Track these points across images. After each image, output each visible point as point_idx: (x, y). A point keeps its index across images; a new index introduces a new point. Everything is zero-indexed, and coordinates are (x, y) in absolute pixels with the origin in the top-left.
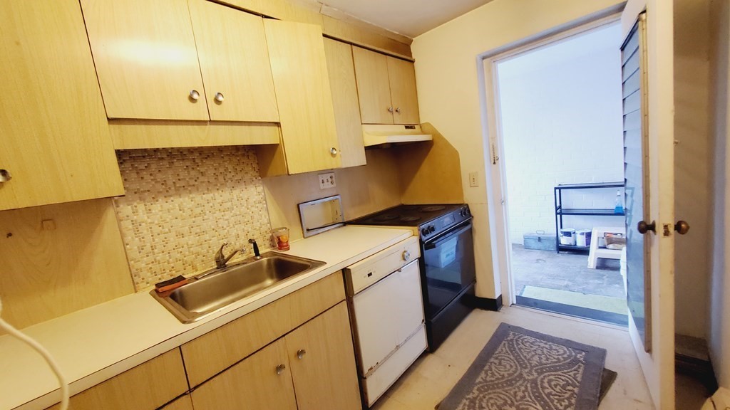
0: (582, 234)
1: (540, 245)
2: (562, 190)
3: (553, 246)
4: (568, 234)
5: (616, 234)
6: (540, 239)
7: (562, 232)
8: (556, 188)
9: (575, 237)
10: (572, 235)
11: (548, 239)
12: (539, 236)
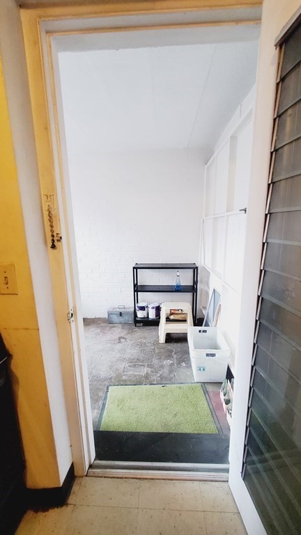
0: (153, 308)
1: (121, 319)
2: (138, 270)
3: (131, 320)
4: (142, 308)
5: (178, 310)
6: (121, 314)
7: (138, 307)
8: (134, 268)
9: (148, 310)
10: (146, 309)
11: (128, 313)
12: (121, 310)
